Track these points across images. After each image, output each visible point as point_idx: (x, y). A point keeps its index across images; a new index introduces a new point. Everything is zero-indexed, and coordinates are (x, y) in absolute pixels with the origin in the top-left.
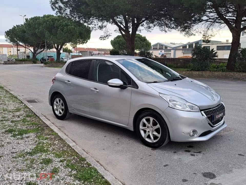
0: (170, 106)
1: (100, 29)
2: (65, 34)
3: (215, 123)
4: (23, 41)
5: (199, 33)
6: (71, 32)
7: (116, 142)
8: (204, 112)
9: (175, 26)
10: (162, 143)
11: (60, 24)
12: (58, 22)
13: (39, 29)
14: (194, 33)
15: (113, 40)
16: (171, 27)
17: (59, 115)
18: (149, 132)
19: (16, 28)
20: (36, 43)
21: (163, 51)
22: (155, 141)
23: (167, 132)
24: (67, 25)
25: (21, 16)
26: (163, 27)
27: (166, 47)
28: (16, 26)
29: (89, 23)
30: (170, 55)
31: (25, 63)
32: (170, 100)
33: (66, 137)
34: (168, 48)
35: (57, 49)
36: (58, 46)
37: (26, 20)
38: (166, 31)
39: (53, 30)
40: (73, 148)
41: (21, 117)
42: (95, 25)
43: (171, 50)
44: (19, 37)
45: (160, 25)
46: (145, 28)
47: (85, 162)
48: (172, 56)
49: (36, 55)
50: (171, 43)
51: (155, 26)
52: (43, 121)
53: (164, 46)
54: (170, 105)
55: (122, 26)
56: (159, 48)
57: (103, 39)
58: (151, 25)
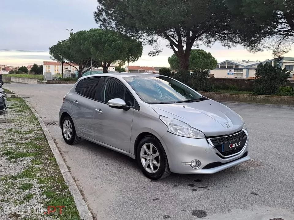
0: (169, 131)
1: (150, 44)
2: (113, 50)
3: (228, 153)
4: (68, 59)
5: (268, 48)
6: (120, 49)
7: (115, 172)
8: (211, 140)
9: (240, 41)
10: (161, 175)
11: (108, 39)
12: (106, 36)
13: (84, 45)
14: (262, 49)
15: (171, 57)
16: (236, 41)
17: (68, 139)
18: (149, 160)
19: (61, 44)
20: (82, 60)
21: (233, 70)
22: (154, 172)
23: (166, 161)
24: (115, 41)
25: (67, 30)
26: (226, 41)
27: (237, 66)
28: (61, 41)
29: (137, 37)
30: (242, 75)
31: (69, 83)
32: (170, 124)
33: (63, 162)
34: (239, 67)
35: (104, 67)
36: (105, 64)
37: (71, 34)
38: (229, 47)
39: (100, 46)
40: (63, 174)
41: (29, 140)
42: (144, 39)
43: (243, 70)
44: (64, 54)
45: (222, 39)
46: (204, 42)
47: (66, 190)
48: (244, 77)
49: (82, 73)
50: (243, 61)
51: (216, 40)
52: (49, 145)
53: (234, 65)
54: (169, 129)
55: (174, 41)
56: (228, 67)
57: (152, 55)
58: (212, 39)
